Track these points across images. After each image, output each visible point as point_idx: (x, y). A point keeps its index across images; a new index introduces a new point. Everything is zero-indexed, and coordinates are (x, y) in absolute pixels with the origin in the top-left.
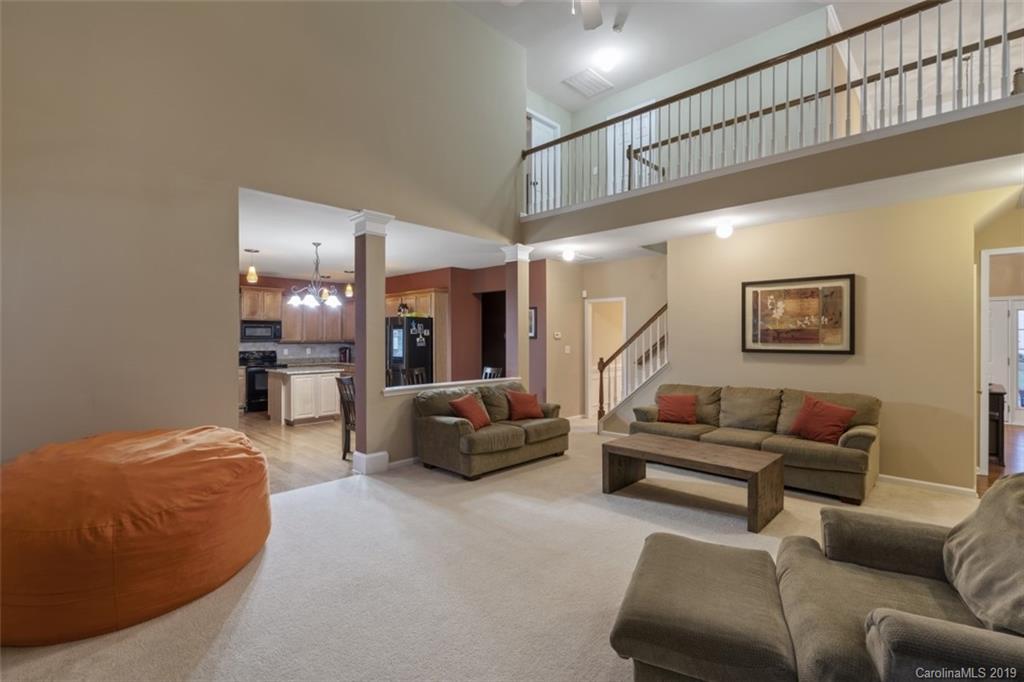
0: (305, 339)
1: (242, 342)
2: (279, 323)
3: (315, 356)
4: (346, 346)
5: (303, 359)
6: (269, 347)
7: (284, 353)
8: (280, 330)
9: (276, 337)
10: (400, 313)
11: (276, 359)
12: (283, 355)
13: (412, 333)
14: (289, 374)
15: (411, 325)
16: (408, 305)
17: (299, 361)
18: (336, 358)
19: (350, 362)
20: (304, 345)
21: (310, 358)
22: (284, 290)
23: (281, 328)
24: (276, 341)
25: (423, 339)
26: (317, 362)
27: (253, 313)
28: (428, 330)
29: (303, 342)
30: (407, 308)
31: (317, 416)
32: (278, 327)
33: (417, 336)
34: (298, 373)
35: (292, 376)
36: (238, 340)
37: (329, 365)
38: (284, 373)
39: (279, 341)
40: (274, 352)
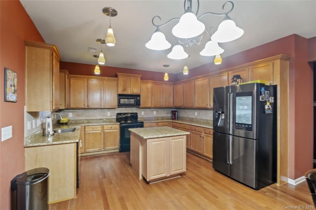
1: (118, 107)
2: (139, 96)
3: (159, 115)
4: (175, 110)
5: (152, 117)
6: (134, 110)
7: (142, 114)
8: (139, 101)
9: (137, 104)
10: (234, 83)
11: (137, 119)
12: (141, 115)
13: (261, 100)
14: (145, 137)
15: (261, 92)
16: (241, 76)
17: (150, 119)
18: (170, 118)
19: (178, 119)
20: (153, 109)
21: (155, 117)
22: (142, 75)
23: (140, 99)
24: (137, 107)
25: (270, 107)
26: (160, 120)
27: (124, 90)
28: (273, 98)
29: (152, 107)
30: (241, 78)
31: (168, 175)
32: (138, 98)
33: (265, 103)
34: (152, 137)
35: (148, 140)
36: (116, 106)
37: (167, 122)
38: (141, 136)
39: (139, 107)
40: (136, 114)
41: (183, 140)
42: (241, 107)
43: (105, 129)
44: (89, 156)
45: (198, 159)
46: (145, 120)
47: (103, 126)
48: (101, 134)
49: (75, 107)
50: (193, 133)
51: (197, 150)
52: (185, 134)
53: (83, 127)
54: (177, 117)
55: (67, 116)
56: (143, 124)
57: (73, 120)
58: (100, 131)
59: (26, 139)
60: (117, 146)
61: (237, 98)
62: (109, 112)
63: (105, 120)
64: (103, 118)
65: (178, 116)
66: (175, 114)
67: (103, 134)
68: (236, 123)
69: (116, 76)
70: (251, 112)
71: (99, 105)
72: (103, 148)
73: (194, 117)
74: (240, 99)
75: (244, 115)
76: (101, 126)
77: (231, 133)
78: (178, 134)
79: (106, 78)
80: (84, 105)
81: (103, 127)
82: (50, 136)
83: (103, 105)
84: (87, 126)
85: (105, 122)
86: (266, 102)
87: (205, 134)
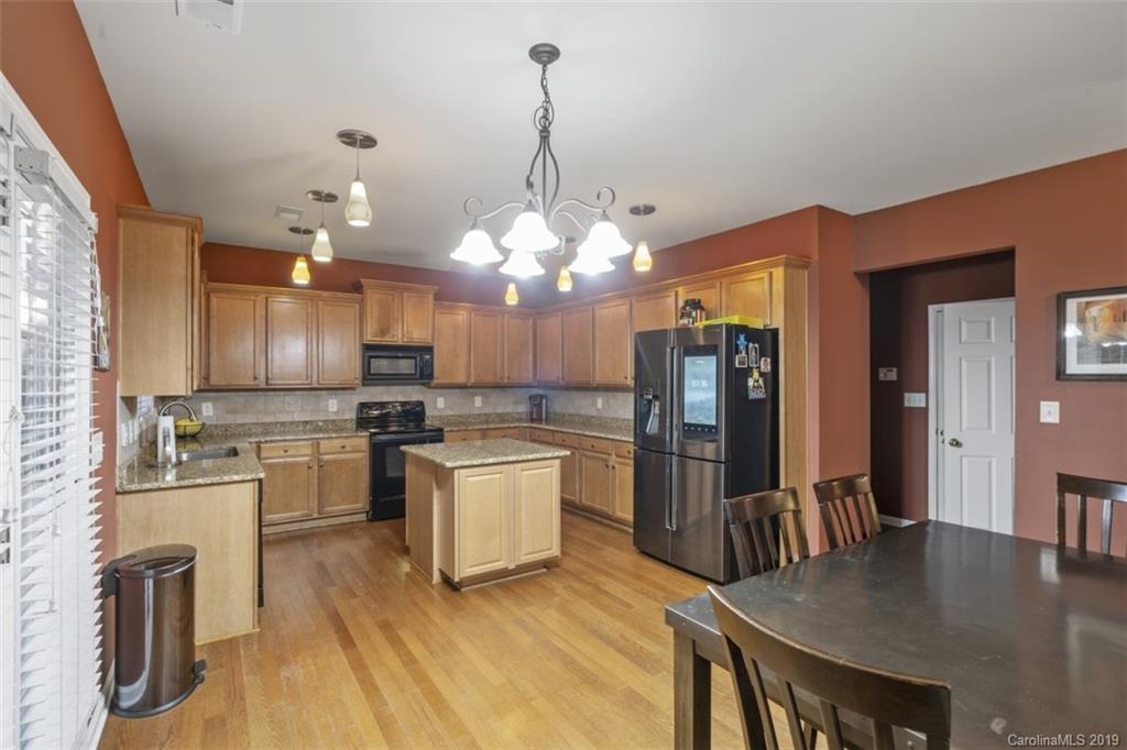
0: (473, 380)
1: (364, 385)
2: (429, 349)
3: (489, 410)
4: (541, 392)
5: (469, 416)
6: (412, 394)
7: (438, 406)
8: (431, 364)
9: (424, 375)
10: (685, 321)
11: (423, 420)
12: (435, 408)
13: (737, 366)
14: (449, 464)
15: (737, 346)
16: (702, 304)
17: (462, 420)
18: (523, 416)
19: (548, 421)
20: (471, 390)
21: (479, 415)
22: (437, 288)
23: (432, 358)
24: (423, 384)
25: (761, 382)
26: (493, 422)
27: (384, 332)
28: (769, 360)
29: (469, 384)
30: (702, 309)
31: (512, 566)
32: (428, 357)
33: (747, 372)
34: (467, 463)
35: (456, 472)
36: (357, 382)
37: (515, 427)
38: (438, 460)
39: (429, 384)
40: (421, 404)
41: (551, 472)
42: (694, 383)
43: (322, 451)
44: (275, 537)
45: (600, 529)
46: (448, 424)
47: (318, 443)
48: (309, 467)
49: (223, 383)
50: (586, 456)
51: (597, 506)
52: (556, 454)
53: (254, 445)
54: (547, 413)
55: (198, 412)
56: (442, 435)
57: (216, 426)
58: (306, 458)
59: (120, 468)
60: (362, 502)
61: (686, 359)
62: (335, 401)
63: (320, 424)
64: (314, 418)
65: (550, 410)
66: (541, 403)
67: (316, 468)
68: (685, 424)
69: (357, 288)
70: (714, 395)
71: (304, 377)
72: (316, 510)
73: (594, 413)
74: (693, 363)
75: (702, 402)
76: (310, 442)
77: (675, 448)
78: (538, 456)
79: (325, 294)
80: (255, 378)
81: (316, 444)
82: (169, 466)
83: (315, 378)
84: (267, 442)
85: (321, 430)
86: (750, 369)
87: (619, 460)
